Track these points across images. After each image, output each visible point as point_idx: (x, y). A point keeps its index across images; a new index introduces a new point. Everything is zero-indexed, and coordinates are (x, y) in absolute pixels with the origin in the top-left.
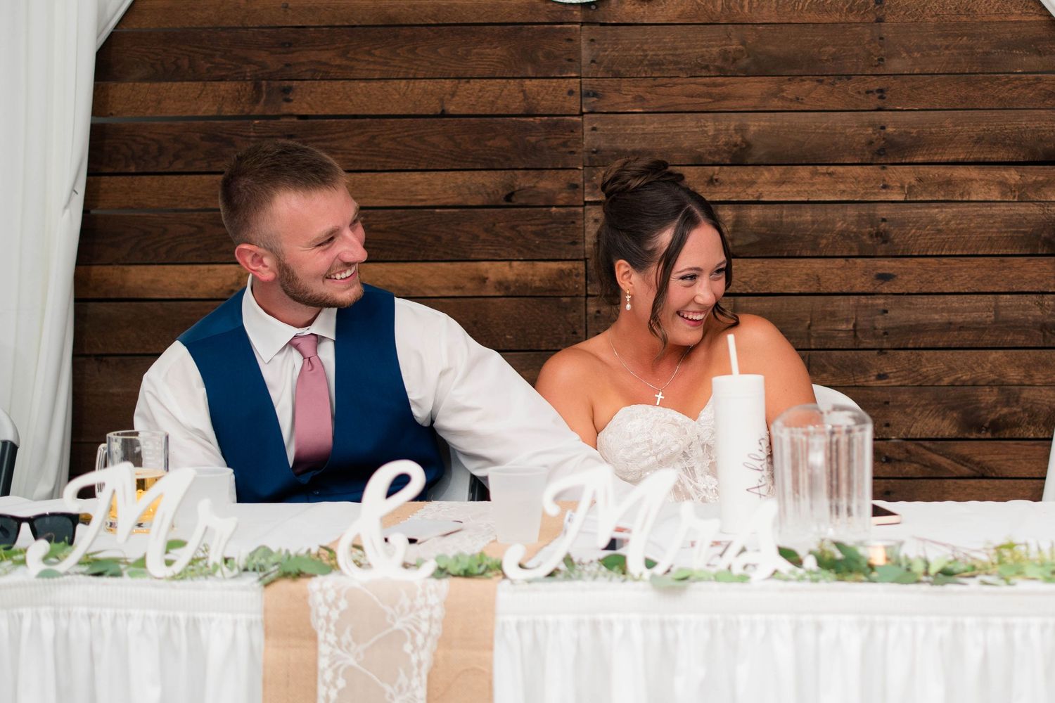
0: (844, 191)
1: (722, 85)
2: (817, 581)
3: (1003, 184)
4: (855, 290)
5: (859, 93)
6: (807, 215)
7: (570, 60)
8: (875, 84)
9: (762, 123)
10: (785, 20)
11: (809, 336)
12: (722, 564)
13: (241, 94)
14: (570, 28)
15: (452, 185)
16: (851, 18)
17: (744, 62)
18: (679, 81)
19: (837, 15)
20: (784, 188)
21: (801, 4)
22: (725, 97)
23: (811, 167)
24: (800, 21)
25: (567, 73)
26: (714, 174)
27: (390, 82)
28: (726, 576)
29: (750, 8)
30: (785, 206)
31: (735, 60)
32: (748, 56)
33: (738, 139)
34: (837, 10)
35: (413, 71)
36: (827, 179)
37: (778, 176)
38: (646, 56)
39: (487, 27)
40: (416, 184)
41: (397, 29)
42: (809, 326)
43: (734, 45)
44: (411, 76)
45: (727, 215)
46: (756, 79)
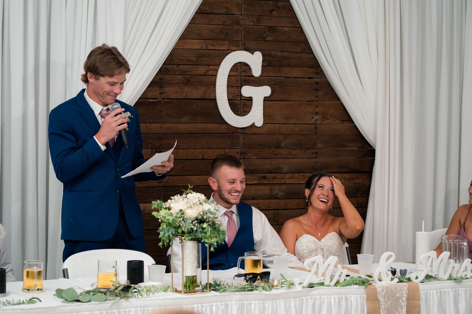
1: (276, 151)
3: (345, 178)
5: (311, 153)
6: (297, 187)
7: (238, 144)
8: (315, 151)
9: (286, 162)
10: (293, 133)
13: (148, 153)
14: (238, 135)
15: (205, 179)
16: (309, 133)
17: (282, 145)
18: (266, 150)
19: (306, 132)
20: (291, 179)
21: (297, 129)
22: (277, 154)
23: (298, 174)
24: (297, 133)
25: (237, 147)
26: (275, 176)
27: (189, 150)
29: (284, 130)
30: (292, 185)
31: (280, 144)
32: (283, 143)
33: (282, 166)
35: (195, 146)
36: (302, 177)
37: (290, 176)
38: (258, 143)
39: (216, 134)
40: (196, 179)
41: (192, 134)
43: (280, 140)
44: (195, 148)
45: (277, 187)
46: (285, 149)
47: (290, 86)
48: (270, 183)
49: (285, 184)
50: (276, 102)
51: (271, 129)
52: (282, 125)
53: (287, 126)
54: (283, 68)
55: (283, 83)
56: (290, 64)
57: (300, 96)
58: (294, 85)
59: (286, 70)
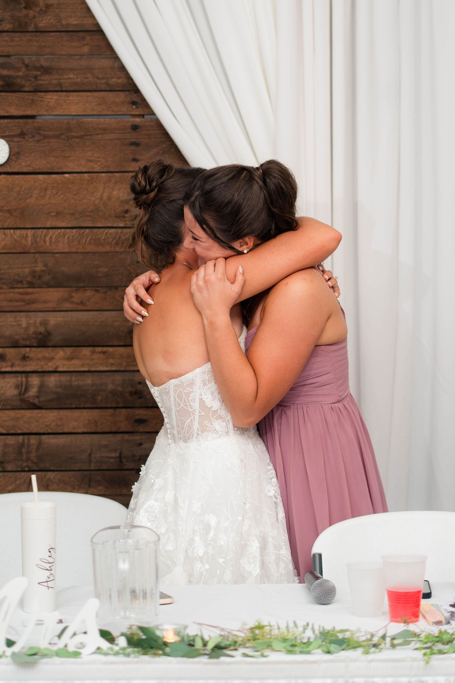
0: (112, 364)
1: (32, 293)
2: (128, 655)
4: (120, 430)
6: (88, 380)
9: (58, 319)
10: (74, 250)
11: (90, 461)
12: (61, 644)
16: (118, 249)
17: (47, 278)
18: (3, 291)
19: (108, 247)
20: (73, 362)
21: (84, 240)
22: (34, 302)
23: (91, 348)
24: (83, 251)
26: (26, 353)
28: (64, 653)
29: (50, 244)
30: (74, 374)
31: (40, 277)
32: (49, 274)
33: (42, 329)
34: (108, 244)
36: (102, 356)
37: (69, 354)
42: (90, 455)
43: (40, 267)
45: (35, 381)
46: (55, 289)
47: (63, 137)
48: (14, 369)
49: (55, 372)
50: (28, 176)
51: (15, 240)
52: (45, 231)
53: (57, 233)
54: (43, 94)
55: (44, 130)
56: (60, 85)
57: (91, 161)
58: (73, 134)
59: (51, 98)
